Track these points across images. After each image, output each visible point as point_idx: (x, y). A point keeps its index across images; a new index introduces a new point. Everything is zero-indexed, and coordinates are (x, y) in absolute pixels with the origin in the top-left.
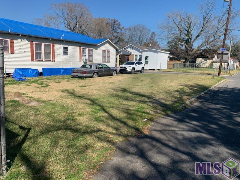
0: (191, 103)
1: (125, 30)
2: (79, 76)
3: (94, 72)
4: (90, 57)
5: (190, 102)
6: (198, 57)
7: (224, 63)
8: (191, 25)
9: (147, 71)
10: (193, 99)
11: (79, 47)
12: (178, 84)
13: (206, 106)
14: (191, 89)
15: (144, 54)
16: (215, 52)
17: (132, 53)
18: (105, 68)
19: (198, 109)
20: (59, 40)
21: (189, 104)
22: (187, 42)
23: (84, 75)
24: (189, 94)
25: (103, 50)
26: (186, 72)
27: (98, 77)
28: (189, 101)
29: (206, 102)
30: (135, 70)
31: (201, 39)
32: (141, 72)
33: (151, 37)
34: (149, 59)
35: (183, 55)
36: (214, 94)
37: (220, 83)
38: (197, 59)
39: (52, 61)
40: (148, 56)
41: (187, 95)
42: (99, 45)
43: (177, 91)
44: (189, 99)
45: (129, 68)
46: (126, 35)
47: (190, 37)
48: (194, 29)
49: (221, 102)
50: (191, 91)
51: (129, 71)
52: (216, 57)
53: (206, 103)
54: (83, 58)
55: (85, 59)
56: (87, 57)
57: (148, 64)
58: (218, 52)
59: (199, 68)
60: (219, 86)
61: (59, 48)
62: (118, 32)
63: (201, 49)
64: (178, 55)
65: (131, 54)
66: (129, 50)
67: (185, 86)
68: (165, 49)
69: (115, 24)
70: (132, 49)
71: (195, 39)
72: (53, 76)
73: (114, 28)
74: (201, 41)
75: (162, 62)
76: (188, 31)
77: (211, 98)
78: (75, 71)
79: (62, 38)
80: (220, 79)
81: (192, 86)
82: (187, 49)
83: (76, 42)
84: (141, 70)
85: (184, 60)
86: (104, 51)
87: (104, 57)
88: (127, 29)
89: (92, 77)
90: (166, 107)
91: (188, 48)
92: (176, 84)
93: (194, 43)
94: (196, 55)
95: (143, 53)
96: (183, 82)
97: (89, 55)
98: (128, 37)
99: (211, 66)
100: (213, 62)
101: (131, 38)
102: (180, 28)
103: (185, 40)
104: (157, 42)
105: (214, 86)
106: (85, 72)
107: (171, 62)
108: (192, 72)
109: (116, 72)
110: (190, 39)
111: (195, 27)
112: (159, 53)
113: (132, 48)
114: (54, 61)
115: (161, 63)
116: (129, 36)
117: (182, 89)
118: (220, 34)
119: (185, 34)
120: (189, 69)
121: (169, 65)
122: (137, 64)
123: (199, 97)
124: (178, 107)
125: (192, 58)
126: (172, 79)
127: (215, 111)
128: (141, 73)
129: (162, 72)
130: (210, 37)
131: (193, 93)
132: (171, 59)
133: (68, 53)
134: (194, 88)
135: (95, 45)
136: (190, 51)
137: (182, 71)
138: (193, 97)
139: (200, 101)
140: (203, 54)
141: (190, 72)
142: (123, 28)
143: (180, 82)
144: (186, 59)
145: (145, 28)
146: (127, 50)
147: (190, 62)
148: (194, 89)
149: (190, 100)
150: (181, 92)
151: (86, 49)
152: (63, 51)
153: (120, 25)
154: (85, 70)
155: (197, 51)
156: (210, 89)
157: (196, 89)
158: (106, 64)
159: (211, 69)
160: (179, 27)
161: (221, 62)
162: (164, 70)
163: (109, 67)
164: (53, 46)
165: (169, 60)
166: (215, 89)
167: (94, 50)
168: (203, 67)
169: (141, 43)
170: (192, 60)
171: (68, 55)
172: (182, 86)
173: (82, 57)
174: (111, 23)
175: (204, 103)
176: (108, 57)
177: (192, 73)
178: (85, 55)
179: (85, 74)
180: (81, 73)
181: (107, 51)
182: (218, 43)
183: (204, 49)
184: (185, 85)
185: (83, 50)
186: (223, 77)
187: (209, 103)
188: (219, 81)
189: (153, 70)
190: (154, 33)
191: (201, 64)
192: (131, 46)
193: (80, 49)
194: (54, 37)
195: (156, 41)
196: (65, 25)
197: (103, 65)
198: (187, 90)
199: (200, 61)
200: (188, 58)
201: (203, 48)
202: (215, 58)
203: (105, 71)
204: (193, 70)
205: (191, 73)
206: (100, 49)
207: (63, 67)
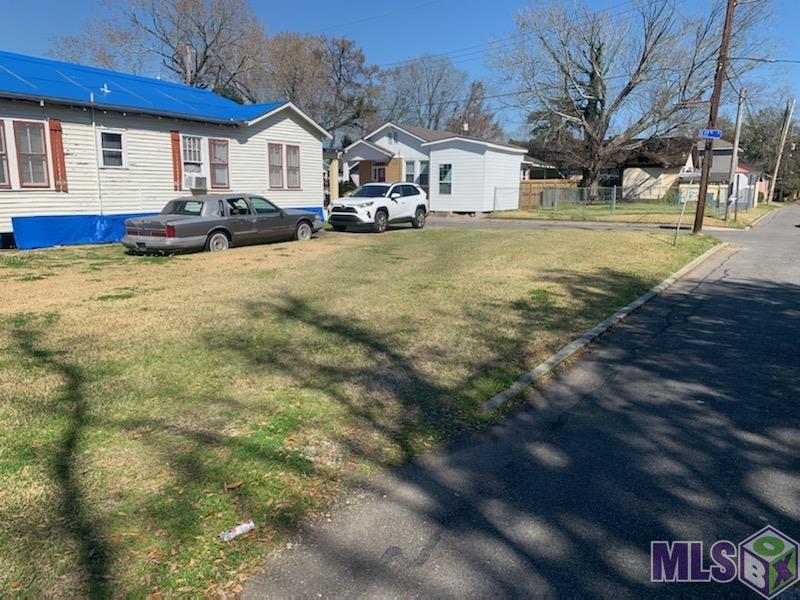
0: (556, 374)
1: (381, 76)
2: (148, 244)
3: (212, 230)
4: (218, 172)
5: (551, 364)
6: (628, 164)
7: (717, 183)
8: (604, 53)
9: (448, 219)
10: (572, 348)
11: (169, 135)
12: (531, 273)
13: (620, 393)
14: (576, 294)
15: (437, 159)
16: (685, 145)
17: (396, 156)
18: (259, 211)
19: (577, 414)
20: (79, 107)
21: (545, 380)
22: (590, 112)
23: (169, 241)
24: (562, 323)
25: (269, 144)
26: (584, 220)
27: (230, 247)
28: (551, 359)
29: (624, 361)
30: (390, 219)
31: (636, 102)
32: (413, 223)
33: (471, 99)
34: (454, 177)
35: (577, 161)
36: (667, 317)
37: (697, 261)
38: (625, 172)
39: (53, 187)
40: (450, 165)
41: (553, 327)
42: (250, 123)
43: (519, 305)
44: (552, 348)
45: (365, 210)
46: (385, 95)
47: (601, 97)
48: (611, 67)
49: (696, 361)
50: (576, 301)
51: (365, 219)
52: (689, 163)
53: (627, 369)
54: (190, 175)
55: (197, 178)
56: (205, 171)
57: (450, 193)
58: (696, 147)
59: (632, 202)
60: (693, 276)
61: (82, 139)
62: (359, 86)
63: (639, 136)
64: (559, 158)
65: (390, 158)
66: (384, 143)
67: (558, 280)
68: (520, 139)
69: (346, 54)
70: (396, 140)
71: (617, 103)
72: (59, 247)
73: (344, 71)
74: (637, 108)
75: (498, 186)
76: (592, 75)
77: (654, 336)
78: (133, 225)
79: (92, 99)
80: (702, 246)
81: (586, 280)
82: (589, 136)
83: (155, 116)
84: (414, 216)
85: (581, 177)
86: (274, 148)
87: (274, 169)
88: (389, 73)
89: (204, 248)
90: (424, 406)
91: (594, 135)
92: (525, 271)
93: (613, 116)
94: (622, 159)
95: (432, 153)
96: (555, 264)
97: (211, 164)
98: (391, 99)
99: (673, 196)
100: (681, 181)
101: (403, 104)
102: (564, 63)
103: (584, 106)
104: (491, 117)
105: (675, 275)
106: (171, 232)
107: (533, 185)
108: (603, 218)
109: (311, 226)
110: (599, 103)
111: (617, 61)
112: (487, 152)
113: (395, 136)
114: (62, 188)
115: (496, 189)
116: (394, 96)
117: (541, 295)
118: (704, 84)
119: (581, 84)
120: (597, 207)
121: (525, 194)
122: (398, 195)
123: (600, 335)
124: (485, 405)
125: (609, 170)
126: (517, 249)
127: (658, 427)
128: (415, 226)
129: (497, 220)
130: (667, 94)
131: (581, 313)
132: (535, 174)
133: (123, 155)
134: (591, 289)
135: (236, 125)
136: (598, 145)
137: (568, 217)
138: (573, 339)
139: (600, 360)
140: (646, 153)
141: (598, 218)
142: (375, 69)
143: (543, 265)
144: (585, 172)
145: (449, 67)
146: (377, 143)
147: (603, 183)
148: (592, 294)
149: (554, 352)
150: (534, 310)
151: (199, 140)
152: (100, 149)
153: (362, 60)
154: (170, 224)
155: (623, 144)
156: (657, 289)
157: (597, 295)
158: (267, 198)
159: (674, 207)
160: (562, 61)
161: (704, 182)
162: (508, 214)
163: (277, 210)
164: (56, 131)
165: (527, 177)
166: (677, 288)
167: (233, 143)
168: (648, 201)
169: (437, 121)
170: (609, 176)
171: (124, 166)
172: (546, 279)
173: (183, 173)
174: (333, 54)
175: (619, 368)
176: (294, 170)
177: (605, 221)
178: (199, 165)
179: (172, 239)
180: (155, 234)
181: (288, 146)
182: (696, 115)
183: (648, 137)
184: (559, 275)
185: (187, 143)
186: (710, 238)
187: (638, 370)
188: (695, 254)
189: (470, 213)
190: (480, 85)
191: (640, 190)
192: (391, 131)
193: (175, 141)
194: (56, 96)
195: (486, 113)
196: (166, 59)
197: (253, 201)
198: (560, 299)
199: (636, 180)
200: (593, 170)
201: (644, 135)
202: (686, 168)
203: (261, 224)
204: (608, 212)
205: (601, 221)
206: (259, 142)
207: (105, 213)
